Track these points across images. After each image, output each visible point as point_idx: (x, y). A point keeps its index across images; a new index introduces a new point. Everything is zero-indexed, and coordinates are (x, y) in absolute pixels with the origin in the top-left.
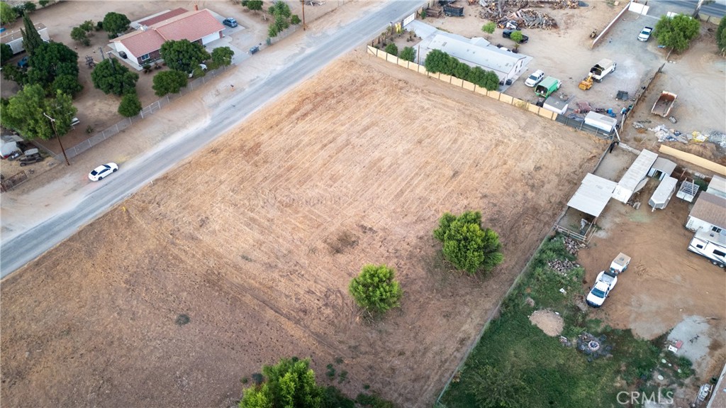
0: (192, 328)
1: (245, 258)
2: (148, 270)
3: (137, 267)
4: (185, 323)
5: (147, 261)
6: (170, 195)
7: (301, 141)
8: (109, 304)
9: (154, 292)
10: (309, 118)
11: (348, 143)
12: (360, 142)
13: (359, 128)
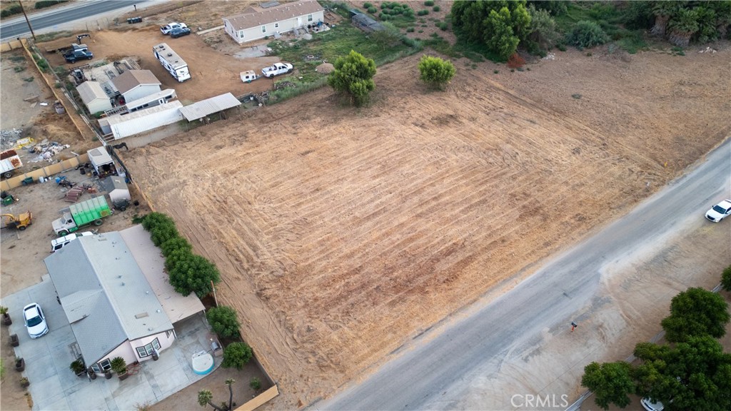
1: (532, 122)
7: (464, 212)
10: (447, 245)
11: (406, 198)
12: (389, 198)
13: (380, 218)
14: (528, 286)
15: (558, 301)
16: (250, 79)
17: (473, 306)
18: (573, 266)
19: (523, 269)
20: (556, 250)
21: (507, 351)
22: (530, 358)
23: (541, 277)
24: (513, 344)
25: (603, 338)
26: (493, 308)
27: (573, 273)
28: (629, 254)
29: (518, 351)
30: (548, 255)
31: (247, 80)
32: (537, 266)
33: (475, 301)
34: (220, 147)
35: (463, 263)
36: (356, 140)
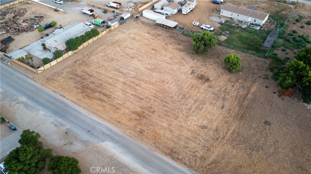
0: (269, 119)
1: (223, 107)
2: (245, 144)
3: (247, 149)
4: (268, 122)
5: (241, 146)
6: (186, 147)
7: (132, 94)
8: (275, 155)
9: (258, 138)
10: (109, 93)
11: (135, 78)
12: (133, 74)
13: (120, 74)
14: (91, 119)
15: (84, 129)
16: (195, 25)
17: (77, 105)
18: (108, 133)
19: (100, 117)
20: (117, 126)
21: (56, 117)
22: (53, 124)
23: (98, 123)
24: (60, 119)
25: (65, 145)
26: (77, 111)
27: (103, 133)
28: (121, 152)
29: (56, 120)
30: (112, 123)
31: (194, 24)
32: (105, 121)
33: (80, 106)
34: (148, 33)
35: (100, 99)
36: (171, 58)
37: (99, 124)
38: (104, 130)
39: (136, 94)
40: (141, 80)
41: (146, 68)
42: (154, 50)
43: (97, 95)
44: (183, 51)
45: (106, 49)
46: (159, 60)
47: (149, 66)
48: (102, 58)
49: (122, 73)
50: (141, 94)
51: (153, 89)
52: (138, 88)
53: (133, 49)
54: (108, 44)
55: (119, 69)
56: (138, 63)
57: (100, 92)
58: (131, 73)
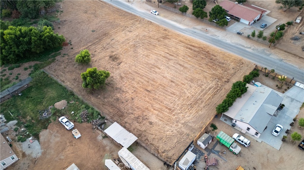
10: (188, 50)
11: (169, 59)
12: (171, 63)
13: (182, 63)
18: (184, 32)
34: (151, 123)
35: (194, 46)
36: (134, 79)
37: (190, 35)
38: (187, 33)
39: (168, 48)
40: (164, 57)
41: (159, 69)
42: (148, 91)
43: (197, 50)
44: (117, 89)
45: (201, 94)
46: (146, 77)
47: (157, 70)
48: (203, 83)
49: (180, 65)
50: (165, 48)
51: (156, 51)
52: (167, 51)
53: (171, 93)
54: (202, 102)
55: (184, 69)
56: (166, 75)
57: (195, 51)
58: (172, 64)
